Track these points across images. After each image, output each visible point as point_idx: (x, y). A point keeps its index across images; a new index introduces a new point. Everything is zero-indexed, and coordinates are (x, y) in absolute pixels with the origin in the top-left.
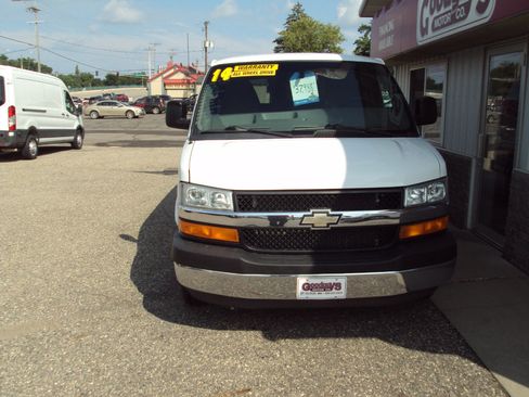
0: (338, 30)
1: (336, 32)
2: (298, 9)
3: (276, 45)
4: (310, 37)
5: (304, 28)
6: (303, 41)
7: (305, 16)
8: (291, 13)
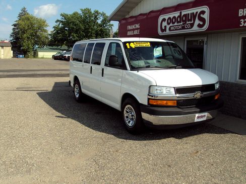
0: (45, 21)
1: (44, 22)
2: (24, 10)
3: (13, 27)
4: (32, 24)
5: (28, 19)
6: (28, 26)
7: (28, 14)
8: (21, 12)
